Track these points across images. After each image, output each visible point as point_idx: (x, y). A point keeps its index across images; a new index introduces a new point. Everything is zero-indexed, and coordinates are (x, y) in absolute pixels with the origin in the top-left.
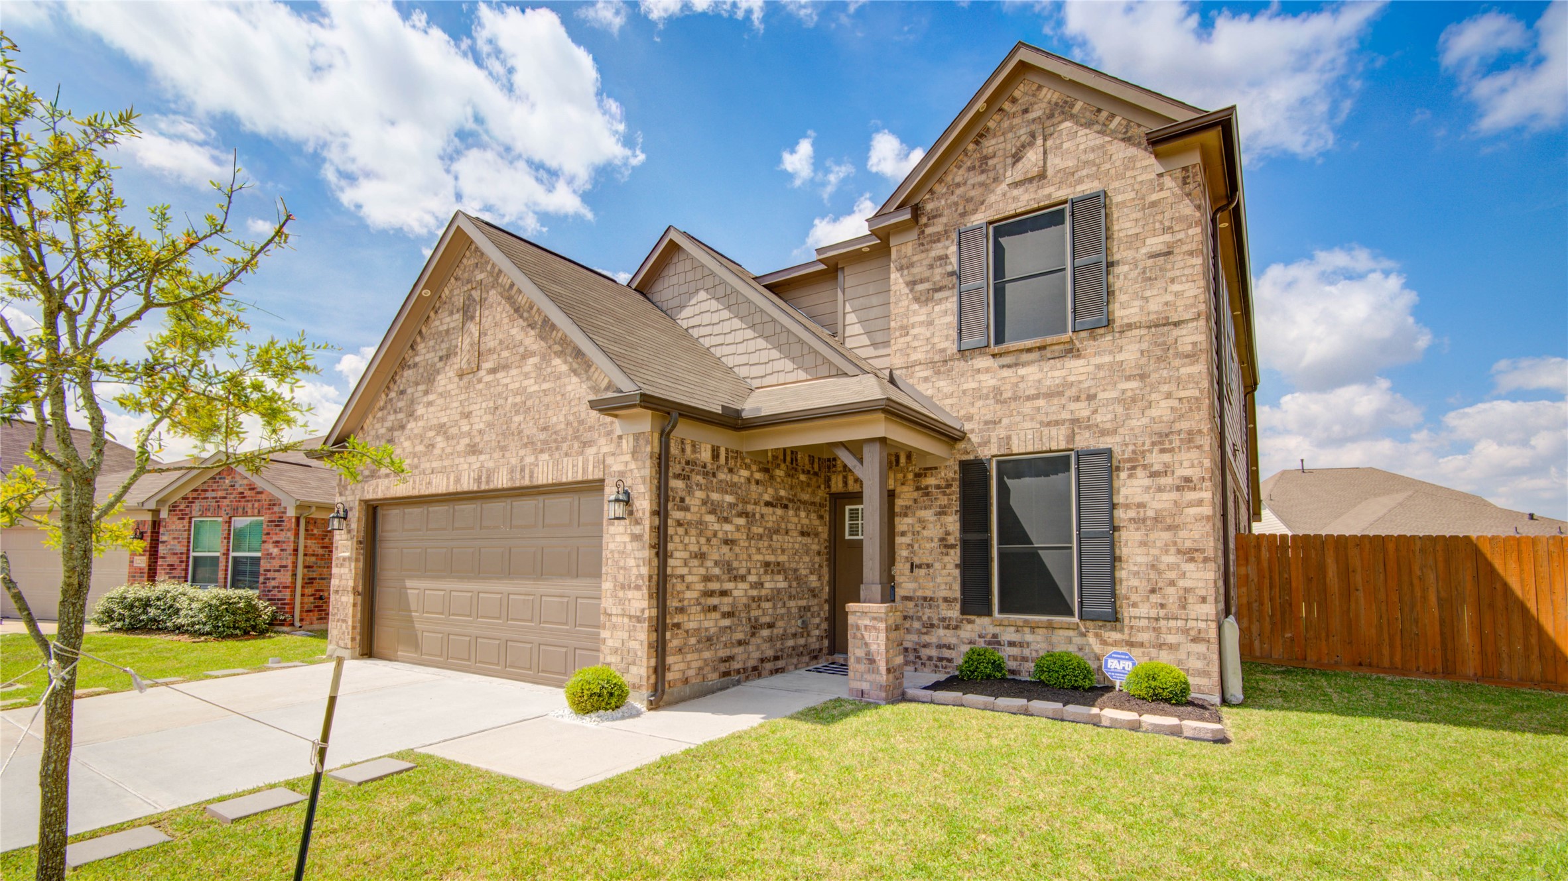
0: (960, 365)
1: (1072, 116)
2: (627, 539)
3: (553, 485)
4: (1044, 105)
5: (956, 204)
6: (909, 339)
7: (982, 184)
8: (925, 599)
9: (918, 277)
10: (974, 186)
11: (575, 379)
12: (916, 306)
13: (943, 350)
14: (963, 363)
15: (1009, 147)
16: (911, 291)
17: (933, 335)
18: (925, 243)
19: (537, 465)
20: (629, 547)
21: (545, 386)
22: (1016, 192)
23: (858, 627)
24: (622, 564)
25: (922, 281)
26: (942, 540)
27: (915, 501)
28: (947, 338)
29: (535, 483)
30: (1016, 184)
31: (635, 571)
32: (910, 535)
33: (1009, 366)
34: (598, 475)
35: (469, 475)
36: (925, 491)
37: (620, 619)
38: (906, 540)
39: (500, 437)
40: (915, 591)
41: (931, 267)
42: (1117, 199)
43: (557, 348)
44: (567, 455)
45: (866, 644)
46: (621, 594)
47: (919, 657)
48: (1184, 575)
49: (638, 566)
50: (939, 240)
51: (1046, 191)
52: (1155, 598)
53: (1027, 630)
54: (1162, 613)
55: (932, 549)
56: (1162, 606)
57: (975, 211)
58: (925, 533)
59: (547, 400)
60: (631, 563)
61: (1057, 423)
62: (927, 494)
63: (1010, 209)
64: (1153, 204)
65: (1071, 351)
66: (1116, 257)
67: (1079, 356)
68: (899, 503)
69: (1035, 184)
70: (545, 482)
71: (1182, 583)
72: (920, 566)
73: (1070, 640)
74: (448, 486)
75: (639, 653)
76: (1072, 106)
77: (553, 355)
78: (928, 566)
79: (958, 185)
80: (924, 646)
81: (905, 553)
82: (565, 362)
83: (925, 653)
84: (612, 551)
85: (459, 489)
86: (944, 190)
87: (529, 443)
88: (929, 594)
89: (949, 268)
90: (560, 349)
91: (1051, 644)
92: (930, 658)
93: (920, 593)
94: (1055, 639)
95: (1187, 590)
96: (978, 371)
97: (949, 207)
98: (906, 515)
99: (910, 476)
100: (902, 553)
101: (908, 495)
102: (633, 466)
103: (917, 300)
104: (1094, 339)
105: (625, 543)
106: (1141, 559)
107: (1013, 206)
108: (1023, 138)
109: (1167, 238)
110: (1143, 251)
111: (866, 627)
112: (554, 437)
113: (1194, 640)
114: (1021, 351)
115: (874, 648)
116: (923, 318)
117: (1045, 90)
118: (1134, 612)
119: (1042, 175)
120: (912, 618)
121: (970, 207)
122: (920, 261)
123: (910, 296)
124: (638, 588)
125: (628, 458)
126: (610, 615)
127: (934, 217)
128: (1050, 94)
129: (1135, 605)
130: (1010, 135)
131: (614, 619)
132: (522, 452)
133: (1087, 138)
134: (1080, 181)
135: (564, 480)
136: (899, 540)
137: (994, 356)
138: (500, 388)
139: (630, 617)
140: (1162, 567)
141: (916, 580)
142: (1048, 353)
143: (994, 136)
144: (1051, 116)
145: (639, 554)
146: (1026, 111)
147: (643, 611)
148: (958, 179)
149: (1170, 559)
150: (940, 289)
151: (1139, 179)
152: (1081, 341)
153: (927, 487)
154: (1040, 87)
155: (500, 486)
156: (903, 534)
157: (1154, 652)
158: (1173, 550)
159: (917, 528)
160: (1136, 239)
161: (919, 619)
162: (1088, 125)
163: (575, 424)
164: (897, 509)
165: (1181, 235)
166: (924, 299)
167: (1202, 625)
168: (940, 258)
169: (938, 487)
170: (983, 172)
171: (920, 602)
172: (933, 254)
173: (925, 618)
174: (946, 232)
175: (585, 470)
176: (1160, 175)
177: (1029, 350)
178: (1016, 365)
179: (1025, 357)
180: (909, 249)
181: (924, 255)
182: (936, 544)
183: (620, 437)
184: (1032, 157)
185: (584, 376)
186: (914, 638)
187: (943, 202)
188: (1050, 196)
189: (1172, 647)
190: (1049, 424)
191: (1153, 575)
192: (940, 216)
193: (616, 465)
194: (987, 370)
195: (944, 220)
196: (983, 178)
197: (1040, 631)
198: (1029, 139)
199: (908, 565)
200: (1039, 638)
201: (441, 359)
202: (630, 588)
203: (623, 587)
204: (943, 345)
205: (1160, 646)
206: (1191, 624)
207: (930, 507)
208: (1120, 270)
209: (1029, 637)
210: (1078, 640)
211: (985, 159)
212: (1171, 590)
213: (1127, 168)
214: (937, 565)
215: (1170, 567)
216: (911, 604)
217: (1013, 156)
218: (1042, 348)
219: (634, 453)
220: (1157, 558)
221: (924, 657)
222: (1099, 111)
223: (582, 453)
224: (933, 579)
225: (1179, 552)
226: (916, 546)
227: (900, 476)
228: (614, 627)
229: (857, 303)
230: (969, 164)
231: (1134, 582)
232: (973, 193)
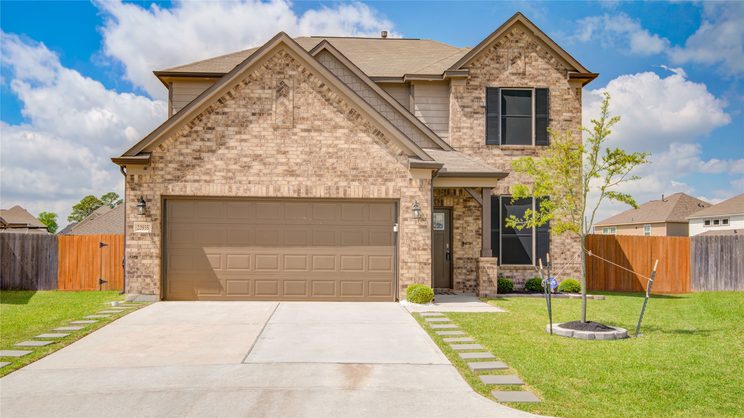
0: (485, 151)
1: (536, 51)
2: (417, 227)
3: (362, 198)
4: (525, 42)
5: (485, 74)
6: (460, 134)
7: (497, 69)
8: (468, 259)
9: (466, 105)
10: (494, 68)
11: (376, 146)
12: (464, 118)
13: (478, 143)
14: (487, 150)
15: (510, 55)
16: (462, 110)
17: (473, 134)
18: (470, 88)
19: (349, 187)
20: (418, 231)
21: (353, 146)
22: (513, 77)
23: (484, 268)
24: (413, 239)
25: (468, 107)
26: (477, 231)
27: (464, 213)
28: (480, 137)
29: (347, 196)
30: (513, 74)
31: (422, 242)
32: (461, 229)
33: (508, 155)
34: (396, 196)
35: (289, 188)
36: (469, 208)
37: (413, 264)
38: (459, 231)
39: (316, 169)
40: (463, 255)
41: (473, 101)
42: (553, 93)
43: (362, 127)
44: (372, 184)
45: (488, 275)
46: (414, 253)
47: (465, 286)
48: (572, 247)
49: (424, 240)
50: (476, 89)
51: (526, 81)
52: (563, 256)
53: (514, 271)
54: (565, 262)
55: (472, 236)
56: (565, 259)
57: (494, 80)
58: (469, 228)
59: (356, 154)
60: (420, 238)
61: (528, 183)
62: (470, 210)
63: (510, 84)
64: (566, 99)
65: (534, 153)
66: (552, 118)
67: (537, 156)
68: (455, 213)
69: (521, 76)
70: (356, 196)
71: (572, 250)
72: (466, 244)
73: (531, 274)
74: (268, 192)
75: (426, 279)
76: (536, 47)
77: (359, 131)
78: (470, 243)
79: (486, 65)
80: (468, 281)
81: (458, 237)
82: (369, 136)
83: (468, 284)
84: (407, 233)
85: (279, 195)
86: (479, 66)
87: (343, 175)
88: (470, 256)
89: (482, 104)
90: (365, 129)
91: (524, 276)
92: (471, 286)
93: (466, 256)
94: (526, 274)
95: (574, 253)
96: (494, 155)
97: (482, 74)
98: (459, 219)
99: (461, 201)
100: (457, 237)
101: (460, 210)
102: (420, 194)
103: (465, 115)
104: (543, 150)
105: (415, 229)
106: (559, 241)
107: (512, 83)
108: (516, 54)
109: (570, 114)
110: (562, 118)
111: (488, 267)
112: (362, 174)
113: (576, 271)
114: (514, 149)
115: (491, 276)
116: (468, 125)
117: (525, 36)
118: (555, 261)
119: (524, 74)
120: (462, 268)
121: (492, 78)
122: (467, 97)
123: (462, 113)
124: (424, 249)
125: (417, 190)
126: (406, 263)
127: (475, 77)
128: (527, 38)
129: (556, 259)
130: (510, 50)
131: (409, 264)
132: (337, 179)
133: (541, 63)
134: (539, 81)
135: (371, 196)
136: (455, 231)
137: (502, 149)
138: (314, 142)
139: (420, 263)
140: (566, 244)
141: (464, 250)
142: (525, 152)
143: (503, 48)
144: (527, 48)
145: (426, 235)
146: (517, 42)
147: (428, 260)
148: (486, 63)
149: (568, 241)
150: (477, 113)
151: (562, 87)
152: (538, 149)
153: (470, 207)
154: (523, 33)
155: (318, 196)
156: (457, 228)
157: (562, 277)
158: (569, 237)
159: (465, 225)
160: (559, 112)
161: (466, 268)
162: (543, 58)
163: (379, 170)
164: (454, 216)
165: (575, 115)
166: (469, 116)
167: (578, 265)
168: (477, 98)
169: (475, 207)
170: (498, 63)
171: (466, 260)
172: (474, 95)
173: (468, 268)
174: (480, 86)
175: (387, 193)
176: (569, 89)
177: (517, 150)
178: (512, 155)
179: (516, 152)
180: (461, 89)
181: (469, 94)
182: (474, 233)
183: (411, 180)
184: (520, 63)
185: (384, 146)
186: (463, 277)
187: (479, 71)
188: (527, 84)
189: (568, 275)
190: (525, 183)
191: (563, 247)
192: (477, 77)
193: (409, 192)
194: (499, 155)
195: (479, 80)
196: (497, 66)
197: (520, 271)
198: (518, 55)
199: (460, 243)
200: (519, 274)
201: (254, 114)
202: (419, 250)
203: (415, 249)
204: (479, 140)
205: (564, 274)
206: (575, 265)
207: (471, 216)
208: (554, 123)
209: (515, 274)
210: (535, 274)
211: (499, 57)
212: (568, 253)
213: (557, 81)
214: (475, 243)
215: (569, 244)
216: (461, 261)
217: (512, 60)
218: (523, 150)
219: (421, 188)
220: (564, 241)
221: (468, 286)
222: (547, 53)
223: (384, 184)
224: (473, 249)
225: (572, 238)
226: (464, 234)
227: (456, 200)
228: (410, 268)
229: (422, 106)
230: (491, 57)
231: (556, 250)
232: (493, 72)
